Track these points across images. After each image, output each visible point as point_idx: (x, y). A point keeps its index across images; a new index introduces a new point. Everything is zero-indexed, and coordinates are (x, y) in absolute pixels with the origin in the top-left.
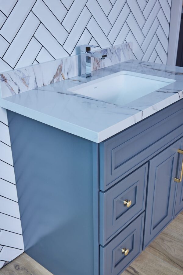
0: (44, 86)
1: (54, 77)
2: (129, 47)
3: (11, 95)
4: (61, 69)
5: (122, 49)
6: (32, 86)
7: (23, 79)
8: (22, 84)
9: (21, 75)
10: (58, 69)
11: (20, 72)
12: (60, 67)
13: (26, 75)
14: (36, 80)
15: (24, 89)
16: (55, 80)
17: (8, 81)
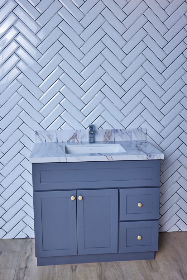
0: (62, 142)
1: (71, 139)
2: (142, 131)
3: (40, 142)
4: (76, 135)
5: (134, 131)
6: (54, 140)
7: (49, 136)
8: (48, 138)
9: (48, 134)
10: (73, 135)
11: (47, 132)
12: (75, 134)
13: (51, 134)
14: (57, 138)
15: (48, 141)
16: (71, 141)
17: (39, 135)
